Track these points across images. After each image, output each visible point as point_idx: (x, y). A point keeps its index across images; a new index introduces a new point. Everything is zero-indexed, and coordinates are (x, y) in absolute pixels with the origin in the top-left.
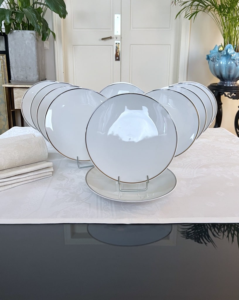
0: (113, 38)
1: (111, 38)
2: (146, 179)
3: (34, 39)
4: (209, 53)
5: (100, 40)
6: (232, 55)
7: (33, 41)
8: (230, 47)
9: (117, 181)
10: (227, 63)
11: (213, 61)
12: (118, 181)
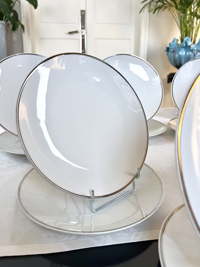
0: (79, 32)
1: (77, 32)
3: (4, 29)
4: (168, 46)
5: (66, 34)
6: (191, 46)
7: (3, 31)
8: (188, 40)
10: (186, 54)
11: (173, 52)
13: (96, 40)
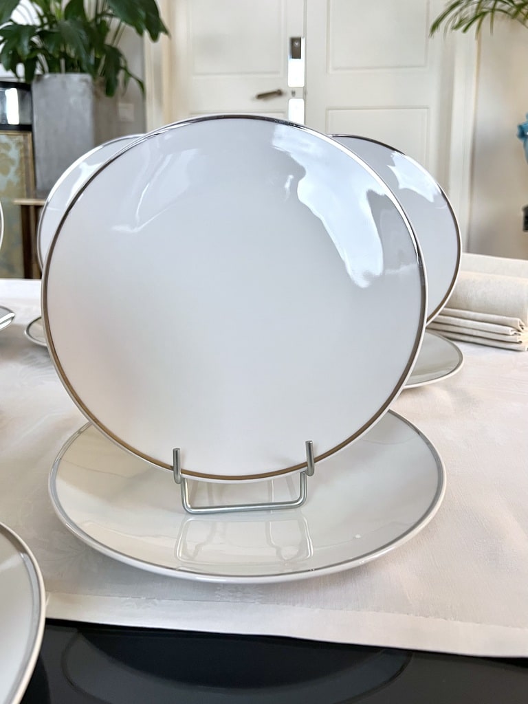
0: (286, 94)
1: (279, 93)
2: (303, 458)
3: (89, 93)
4: (524, 121)
5: (252, 99)
7: (86, 97)
9: (172, 468)
12: (175, 468)
13: (330, 112)
